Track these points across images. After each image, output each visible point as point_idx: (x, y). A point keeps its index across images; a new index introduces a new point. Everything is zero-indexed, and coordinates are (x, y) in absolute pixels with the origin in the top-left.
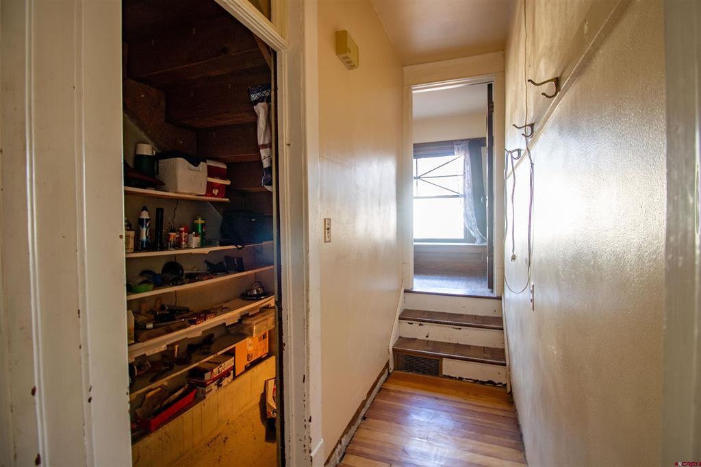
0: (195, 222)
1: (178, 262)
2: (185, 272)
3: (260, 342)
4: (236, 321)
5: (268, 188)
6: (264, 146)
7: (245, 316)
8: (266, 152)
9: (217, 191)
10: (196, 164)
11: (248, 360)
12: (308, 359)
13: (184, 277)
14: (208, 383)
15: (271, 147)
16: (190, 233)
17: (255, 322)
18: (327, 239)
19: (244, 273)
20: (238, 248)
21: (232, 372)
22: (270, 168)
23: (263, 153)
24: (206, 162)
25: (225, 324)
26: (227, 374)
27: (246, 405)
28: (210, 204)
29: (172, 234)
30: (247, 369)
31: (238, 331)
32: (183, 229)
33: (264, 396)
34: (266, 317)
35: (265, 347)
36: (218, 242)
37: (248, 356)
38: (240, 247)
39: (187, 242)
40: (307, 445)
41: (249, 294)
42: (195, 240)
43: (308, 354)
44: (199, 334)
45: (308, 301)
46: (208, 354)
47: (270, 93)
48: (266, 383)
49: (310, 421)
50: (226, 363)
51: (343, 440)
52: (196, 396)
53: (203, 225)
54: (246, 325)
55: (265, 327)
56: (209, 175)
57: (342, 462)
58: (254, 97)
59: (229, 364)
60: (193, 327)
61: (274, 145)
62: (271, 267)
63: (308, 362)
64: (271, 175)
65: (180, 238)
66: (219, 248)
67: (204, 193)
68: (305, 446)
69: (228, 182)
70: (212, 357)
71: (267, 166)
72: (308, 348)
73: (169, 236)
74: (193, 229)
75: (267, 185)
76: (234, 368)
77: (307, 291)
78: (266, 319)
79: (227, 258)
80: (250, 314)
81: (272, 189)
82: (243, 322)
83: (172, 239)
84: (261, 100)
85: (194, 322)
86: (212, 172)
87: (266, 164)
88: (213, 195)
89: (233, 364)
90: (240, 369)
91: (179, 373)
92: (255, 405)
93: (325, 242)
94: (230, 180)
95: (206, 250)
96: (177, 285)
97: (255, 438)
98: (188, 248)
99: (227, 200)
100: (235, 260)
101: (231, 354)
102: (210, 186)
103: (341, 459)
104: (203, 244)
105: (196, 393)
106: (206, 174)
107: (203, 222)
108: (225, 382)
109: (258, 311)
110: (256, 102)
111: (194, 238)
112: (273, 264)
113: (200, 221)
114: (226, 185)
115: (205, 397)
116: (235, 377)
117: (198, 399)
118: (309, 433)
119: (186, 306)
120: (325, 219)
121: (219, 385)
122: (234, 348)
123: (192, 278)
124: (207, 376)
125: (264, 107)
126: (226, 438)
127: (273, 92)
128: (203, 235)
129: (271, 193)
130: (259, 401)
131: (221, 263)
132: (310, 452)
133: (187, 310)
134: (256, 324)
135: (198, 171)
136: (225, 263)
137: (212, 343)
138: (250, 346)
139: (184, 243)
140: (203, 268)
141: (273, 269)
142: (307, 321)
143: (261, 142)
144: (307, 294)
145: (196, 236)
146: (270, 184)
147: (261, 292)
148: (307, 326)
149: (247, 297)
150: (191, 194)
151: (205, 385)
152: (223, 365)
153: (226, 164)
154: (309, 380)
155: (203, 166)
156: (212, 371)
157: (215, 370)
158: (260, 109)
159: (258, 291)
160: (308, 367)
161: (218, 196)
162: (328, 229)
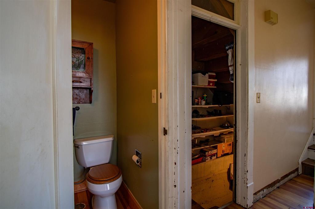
0: (204, 96)
1: (197, 110)
2: (200, 114)
3: (229, 147)
4: (218, 135)
5: (232, 82)
6: (231, 66)
7: (222, 134)
8: (231, 68)
9: (212, 84)
10: (204, 74)
11: (223, 152)
12: (247, 148)
13: (199, 116)
14: (207, 156)
15: (233, 66)
16: (202, 100)
17: (226, 137)
18: (258, 101)
19: (222, 117)
20: (219, 106)
21: (216, 155)
22: (233, 74)
23: (230, 68)
24: (208, 73)
25: (213, 135)
26: (214, 155)
27: (221, 170)
28: (209, 89)
29: (196, 100)
30: (222, 156)
31: (219, 139)
32: (199, 98)
33: (229, 170)
34: (231, 136)
35: (230, 149)
36: (212, 103)
37: (223, 151)
38: (220, 106)
39: (201, 103)
40: (245, 181)
41: (224, 125)
42: (204, 102)
43: (247, 146)
44: (204, 137)
45: (247, 125)
46: (207, 145)
47: (233, 46)
48: (230, 164)
49: (247, 172)
50: (214, 151)
51: (265, 190)
52: (202, 159)
53: (206, 97)
54: (222, 137)
55: (230, 140)
56: (209, 78)
57: (264, 198)
58: (227, 48)
59: (215, 151)
60: (202, 134)
61: (235, 65)
62: (232, 115)
63: (247, 149)
64: (233, 76)
65: (198, 101)
66: (212, 106)
67: (207, 85)
68: (244, 181)
69: (216, 80)
70: (208, 146)
71: (232, 73)
72: (247, 143)
73: (195, 100)
74: (203, 98)
75: (231, 80)
76: (217, 154)
77: (247, 121)
78: (231, 137)
79: (215, 110)
80: (224, 133)
81: (233, 82)
82: (221, 136)
83: (196, 102)
84: (230, 48)
85: (202, 132)
86: (210, 77)
87: (231, 73)
88: (211, 86)
89: (216, 152)
90: (219, 155)
91: (197, 149)
92: (225, 172)
93: (257, 102)
94: (217, 79)
95: (207, 106)
96: (197, 118)
97: (225, 186)
98: (201, 105)
99: (216, 87)
100: (218, 111)
101: (216, 148)
102: (209, 82)
103: (263, 198)
104: (206, 104)
105: (203, 158)
106: (208, 78)
107: (206, 96)
108: (213, 158)
109: (227, 133)
110: (228, 50)
111: (203, 102)
112: (233, 114)
113: (205, 96)
114: (215, 82)
115: (205, 161)
116: (217, 158)
117: (203, 161)
118: (247, 176)
119: (200, 126)
120: (257, 93)
121: (211, 159)
122: (217, 145)
123: (202, 116)
124: (207, 153)
125: (231, 51)
126: (213, 180)
127: (234, 46)
128: (206, 100)
129: (233, 83)
130: (227, 171)
131: (213, 112)
132: (247, 184)
133: (200, 128)
134: (227, 138)
135: (206, 77)
136: (214, 112)
137: (208, 142)
138: (224, 147)
139: (200, 103)
140: (206, 113)
141: (233, 116)
142: (247, 133)
143: (229, 64)
144: (247, 122)
145: (204, 101)
146: (233, 80)
147: (229, 125)
148: (247, 135)
149: (223, 127)
150: (202, 86)
151: (206, 156)
152: (213, 151)
153: (216, 73)
154: (247, 156)
155: (207, 75)
156: (208, 152)
157: (210, 152)
158: (230, 52)
159: (227, 125)
160: (247, 151)
161: (212, 86)
162: (259, 97)
